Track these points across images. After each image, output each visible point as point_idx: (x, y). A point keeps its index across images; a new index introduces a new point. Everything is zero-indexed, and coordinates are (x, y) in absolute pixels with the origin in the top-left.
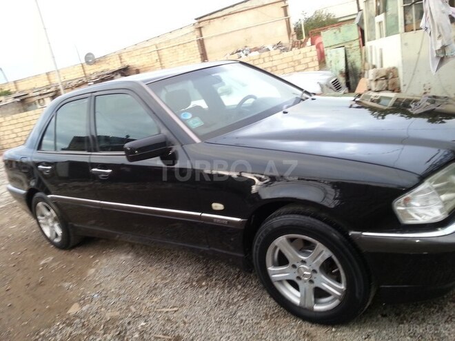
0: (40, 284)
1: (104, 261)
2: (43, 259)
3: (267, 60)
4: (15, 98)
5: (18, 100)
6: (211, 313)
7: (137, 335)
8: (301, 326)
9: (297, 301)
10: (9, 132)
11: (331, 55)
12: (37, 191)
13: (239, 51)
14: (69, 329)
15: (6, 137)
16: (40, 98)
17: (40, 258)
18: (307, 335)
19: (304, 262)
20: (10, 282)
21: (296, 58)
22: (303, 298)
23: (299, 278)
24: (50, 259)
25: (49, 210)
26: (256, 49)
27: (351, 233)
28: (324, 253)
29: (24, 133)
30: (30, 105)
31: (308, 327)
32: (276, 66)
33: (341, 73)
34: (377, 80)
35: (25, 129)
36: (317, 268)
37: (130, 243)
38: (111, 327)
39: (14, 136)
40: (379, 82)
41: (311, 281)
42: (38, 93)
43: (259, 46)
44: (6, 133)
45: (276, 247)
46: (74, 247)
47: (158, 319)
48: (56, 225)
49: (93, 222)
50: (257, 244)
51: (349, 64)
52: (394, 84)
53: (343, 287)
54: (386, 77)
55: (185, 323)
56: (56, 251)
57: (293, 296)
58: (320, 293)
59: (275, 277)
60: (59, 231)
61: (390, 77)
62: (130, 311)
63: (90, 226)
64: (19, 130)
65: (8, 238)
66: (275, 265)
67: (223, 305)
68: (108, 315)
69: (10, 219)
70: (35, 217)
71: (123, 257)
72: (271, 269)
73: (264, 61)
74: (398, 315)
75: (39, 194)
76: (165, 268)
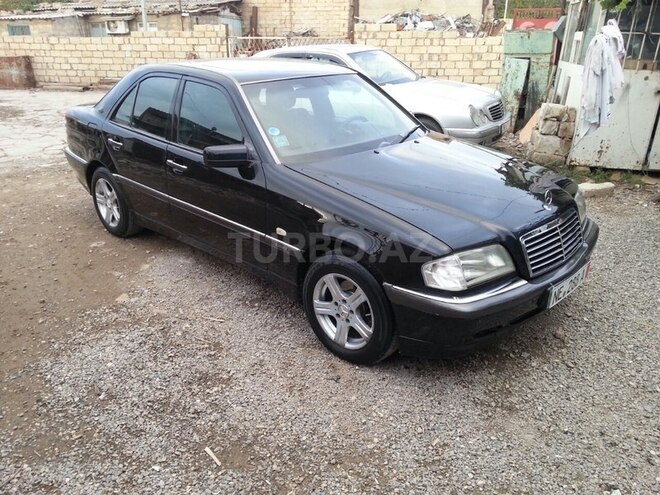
0: (89, 267)
1: (161, 259)
2: (93, 241)
3: (436, 42)
4: (76, 9)
5: (80, 14)
6: (255, 331)
7: (179, 334)
8: (331, 359)
9: (332, 336)
10: (62, 61)
11: (510, 66)
12: (101, 165)
13: (407, 16)
14: (116, 315)
15: (57, 66)
16: (110, 18)
17: (91, 240)
18: (333, 366)
19: (344, 301)
20: (57, 258)
21: (476, 49)
22: (339, 334)
23: (338, 315)
24: (102, 243)
25: (110, 190)
26: (432, 18)
27: (385, 284)
28: (361, 296)
29: (81, 67)
30: (94, 25)
31: (336, 361)
32: (447, 55)
33: (516, 94)
34: (546, 120)
35: (84, 61)
36: (354, 310)
37: (192, 247)
38: (156, 322)
39: (68, 67)
40: (548, 123)
41: (348, 321)
42: (110, 11)
43: (436, 13)
44: (57, 60)
45: (324, 283)
46: (129, 237)
47: (203, 325)
48: (115, 208)
49: (156, 214)
50: (308, 275)
51: (530, 85)
52: (566, 130)
53: (371, 331)
54: (558, 119)
55: (227, 334)
56: (109, 236)
57: (330, 330)
58: (353, 334)
59: (318, 310)
60: (117, 216)
61: (564, 120)
62: (178, 312)
63: (150, 218)
64: (77, 61)
65: (55, 208)
66: (321, 299)
67: (269, 327)
68: (156, 311)
69: (58, 185)
70: (93, 193)
71: (181, 260)
72: (316, 301)
73: (431, 44)
74: (419, 369)
75: (101, 169)
76: (223, 282)
